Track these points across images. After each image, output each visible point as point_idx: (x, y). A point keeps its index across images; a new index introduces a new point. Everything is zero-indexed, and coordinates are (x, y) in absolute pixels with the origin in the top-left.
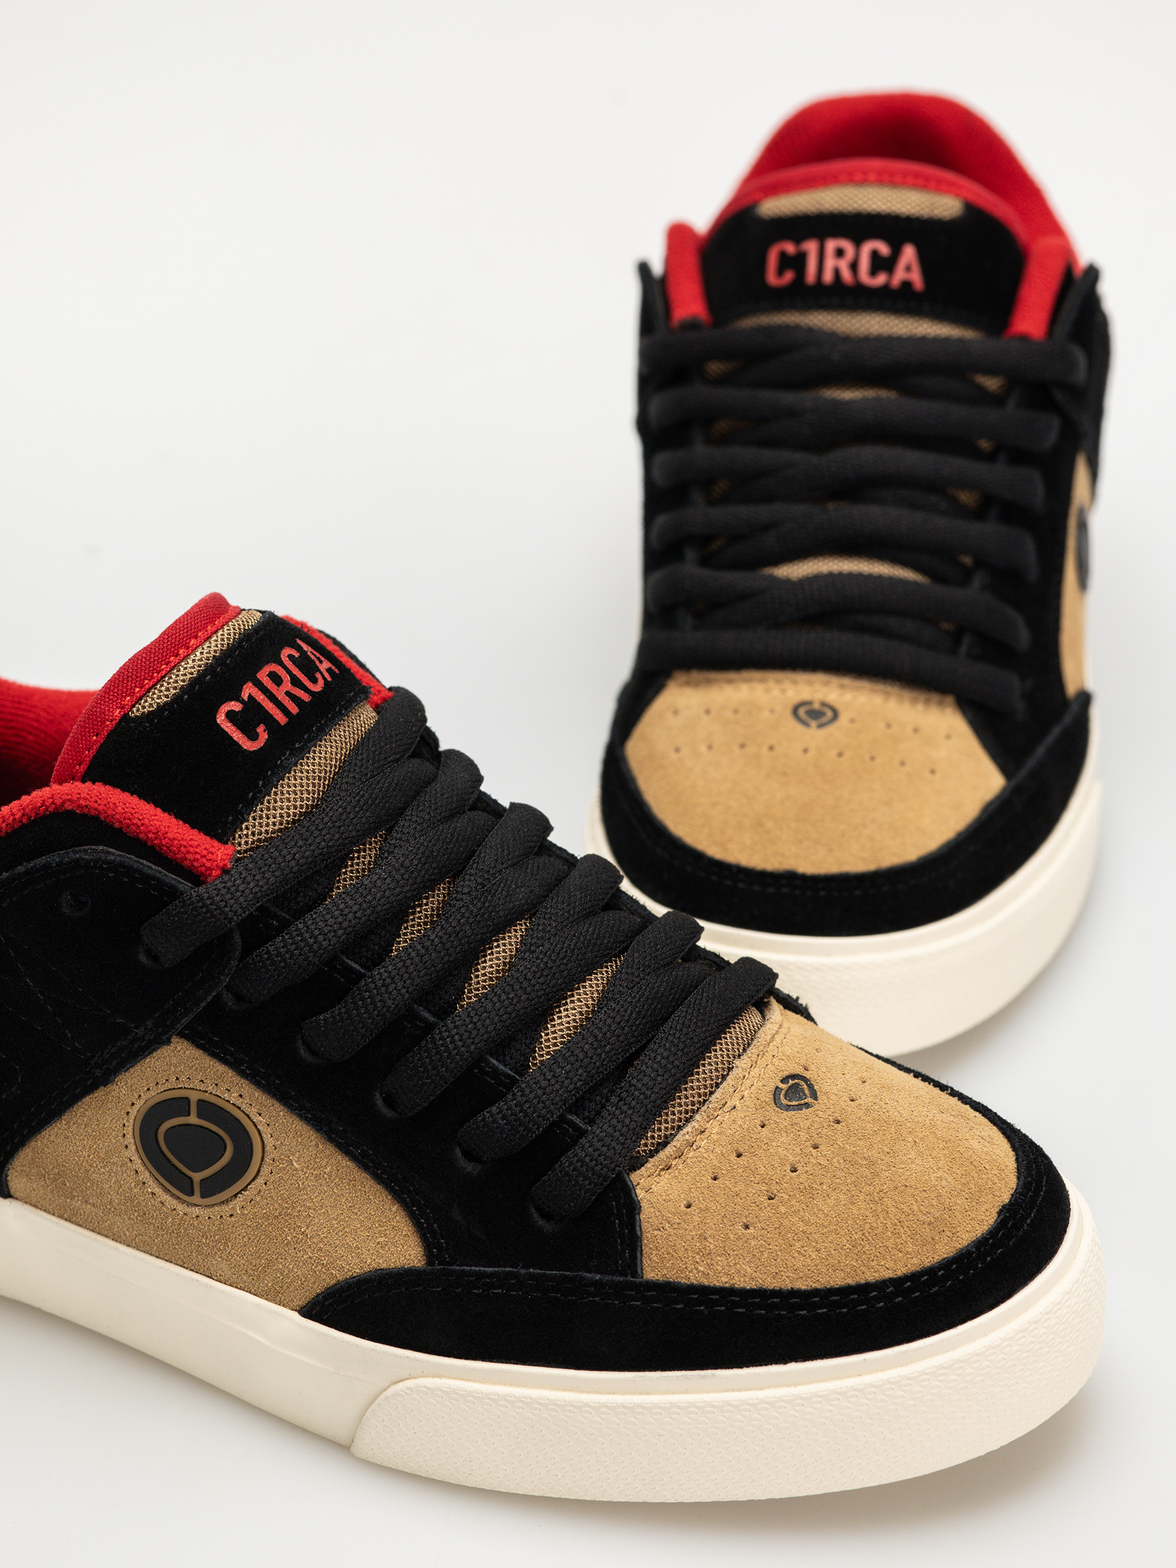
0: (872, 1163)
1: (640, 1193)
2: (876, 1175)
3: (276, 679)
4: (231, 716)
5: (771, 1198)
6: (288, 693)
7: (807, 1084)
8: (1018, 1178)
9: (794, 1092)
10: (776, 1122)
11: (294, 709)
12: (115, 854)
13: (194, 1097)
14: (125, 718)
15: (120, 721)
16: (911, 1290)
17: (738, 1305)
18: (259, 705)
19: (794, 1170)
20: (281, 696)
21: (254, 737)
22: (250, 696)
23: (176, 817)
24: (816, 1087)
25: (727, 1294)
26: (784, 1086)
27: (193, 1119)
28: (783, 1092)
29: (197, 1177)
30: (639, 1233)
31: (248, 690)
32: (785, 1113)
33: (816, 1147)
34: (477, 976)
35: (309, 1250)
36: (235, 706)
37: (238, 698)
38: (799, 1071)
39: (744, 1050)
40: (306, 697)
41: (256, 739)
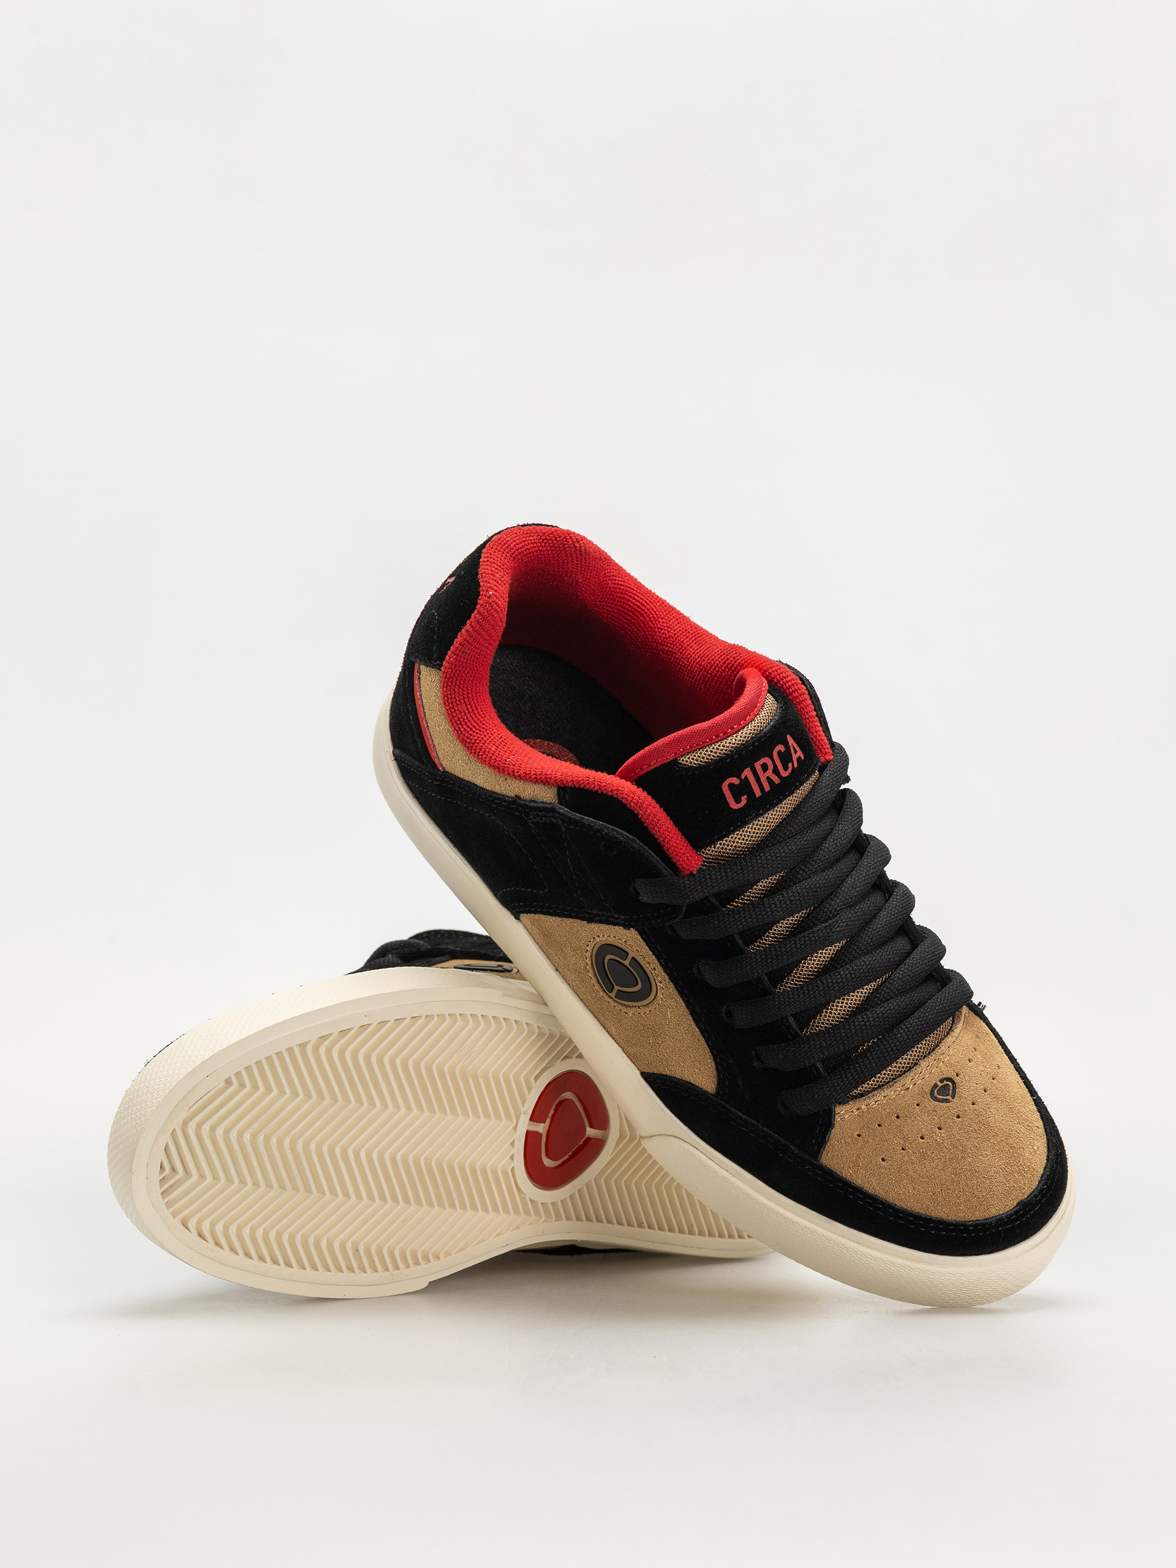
0: (964, 1151)
1: (838, 1119)
2: (964, 1158)
3: (765, 767)
4: (731, 786)
5: (903, 1149)
6: (768, 778)
7: (953, 1085)
8: (1040, 1182)
9: (944, 1090)
10: (925, 1106)
11: (767, 788)
12: (637, 844)
13: (631, 955)
14: (675, 761)
15: (672, 761)
16: (952, 1231)
17: (860, 1199)
18: (749, 784)
19: (922, 1138)
20: (763, 780)
21: (738, 801)
22: (746, 777)
23: (679, 830)
24: (957, 1090)
25: (858, 1191)
26: (940, 1084)
27: (627, 963)
28: (938, 1088)
29: (617, 988)
30: (827, 1140)
31: (747, 773)
32: (934, 1102)
33: (940, 1129)
34: (803, 967)
35: (658, 1053)
36: (735, 781)
37: (739, 777)
38: (953, 1075)
39: (929, 1053)
40: (776, 780)
41: (739, 803)
